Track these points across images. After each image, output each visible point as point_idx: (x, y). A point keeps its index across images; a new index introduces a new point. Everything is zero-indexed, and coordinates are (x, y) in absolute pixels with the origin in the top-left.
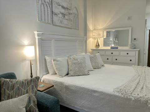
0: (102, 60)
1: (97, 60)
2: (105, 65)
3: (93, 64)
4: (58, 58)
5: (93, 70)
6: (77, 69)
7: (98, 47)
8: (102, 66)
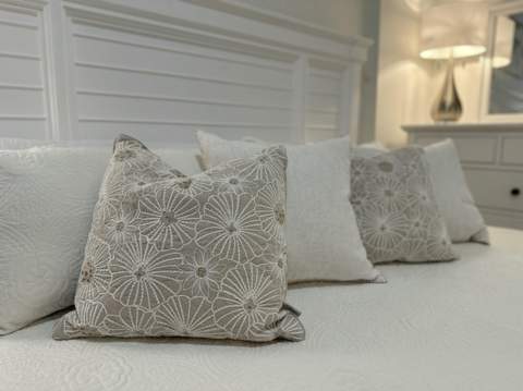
0: (470, 197)
1: (423, 192)
2: (495, 234)
3: (381, 221)
4: (26, 147)
5: (374, 272)
6: (141, 262)
7: (447, 115)
8: (472, 240)
